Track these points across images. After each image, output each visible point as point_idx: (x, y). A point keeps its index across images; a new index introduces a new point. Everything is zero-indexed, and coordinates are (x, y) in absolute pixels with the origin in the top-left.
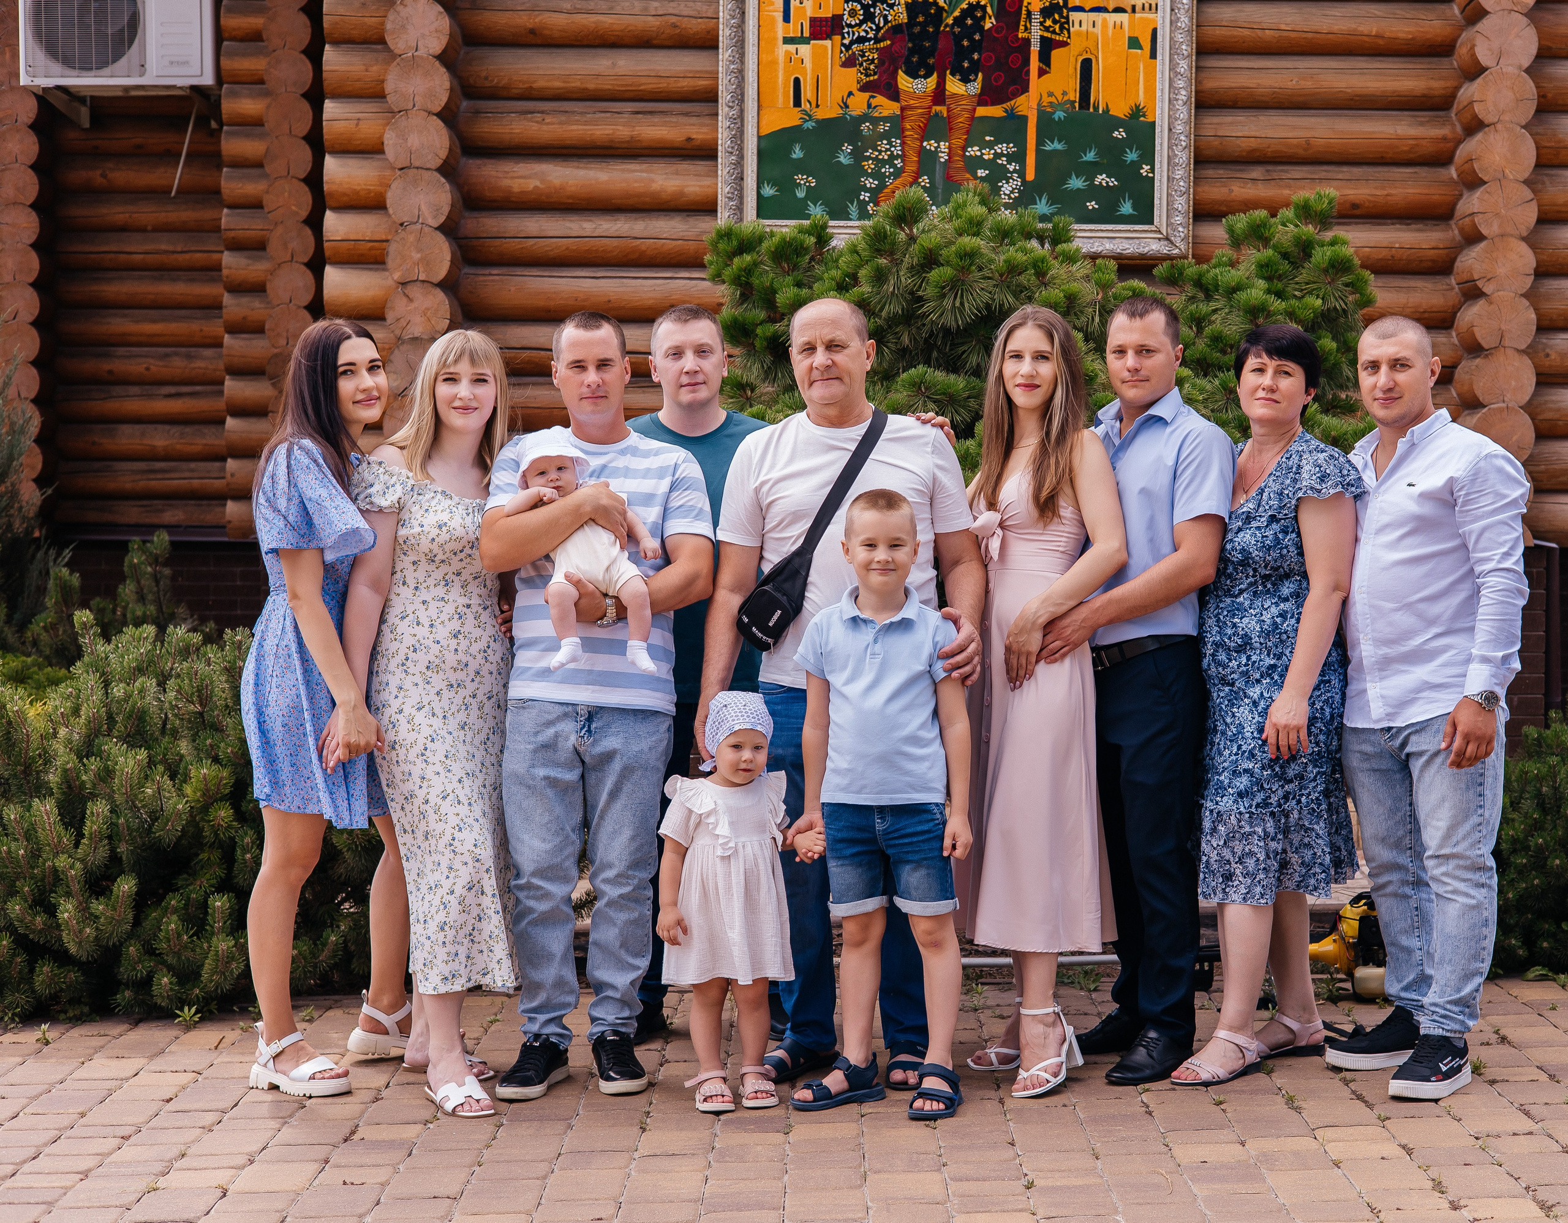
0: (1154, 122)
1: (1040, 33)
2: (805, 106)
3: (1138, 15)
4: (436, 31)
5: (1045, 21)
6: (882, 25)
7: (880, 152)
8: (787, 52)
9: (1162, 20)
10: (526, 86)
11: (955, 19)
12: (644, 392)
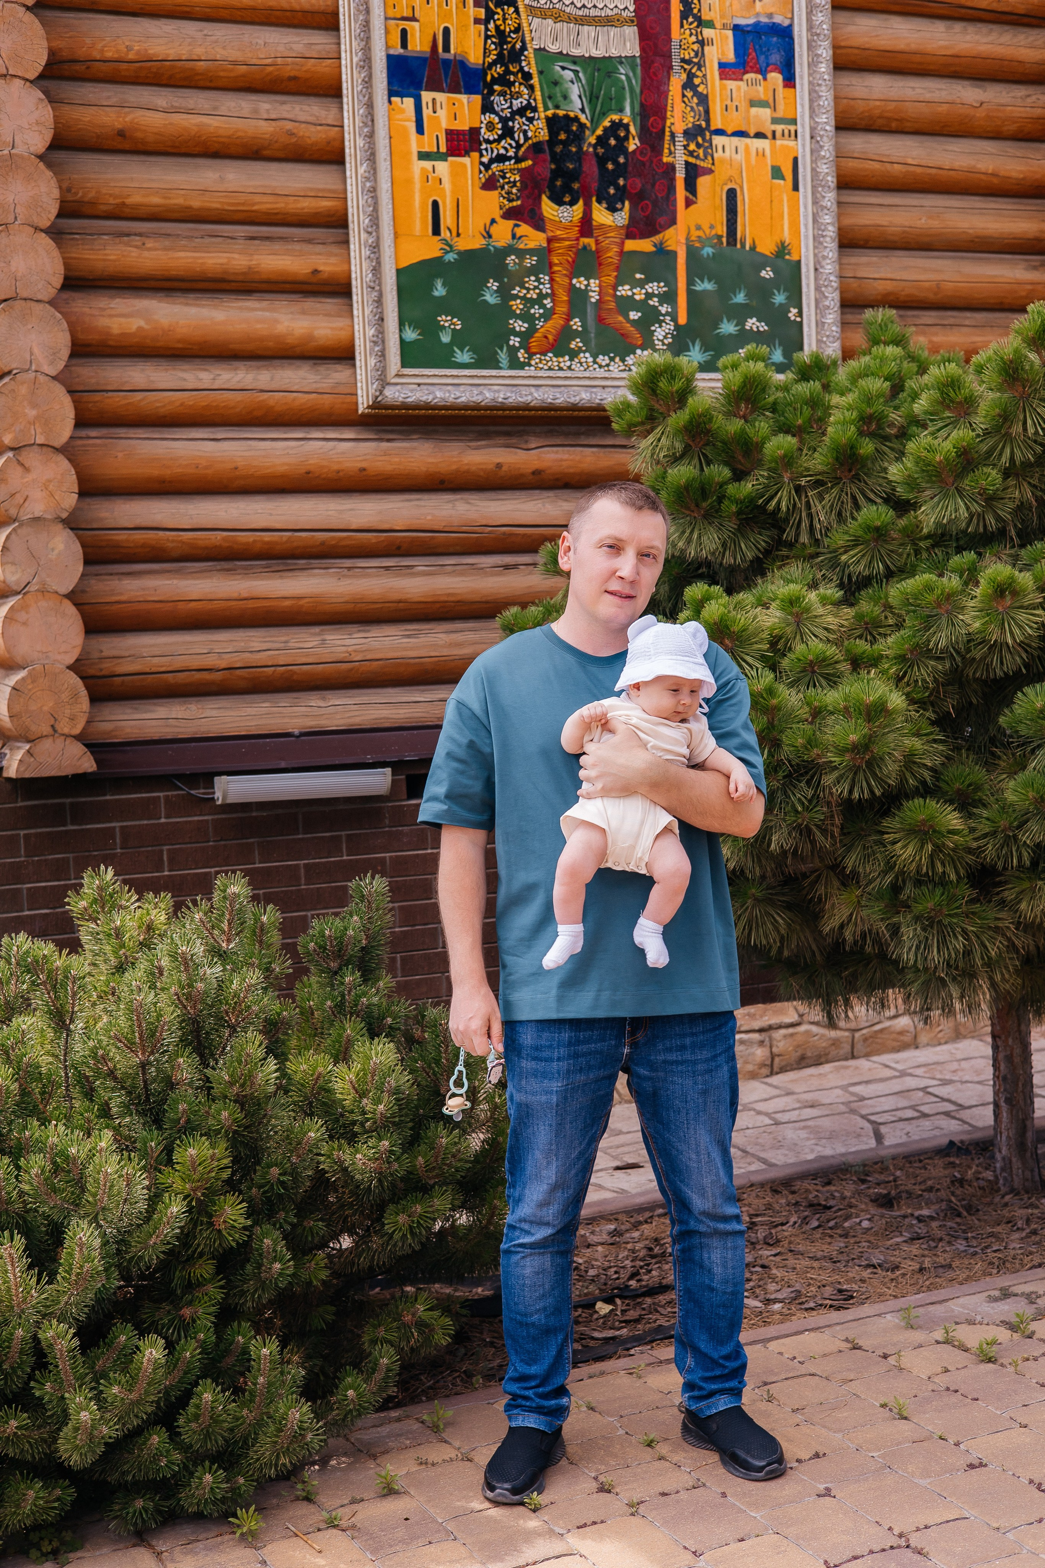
0: (799, 262)
1: (685, 158)
2: (445, 234)
3: (779, 142)
4: (37, 123)
5: (688, 145)
6: (522, 141)
7: (528, 289)
8: (423, 170)
9: (802, 148)
10: (118, 201)
11: (599, 138)
12: (281, 577)
